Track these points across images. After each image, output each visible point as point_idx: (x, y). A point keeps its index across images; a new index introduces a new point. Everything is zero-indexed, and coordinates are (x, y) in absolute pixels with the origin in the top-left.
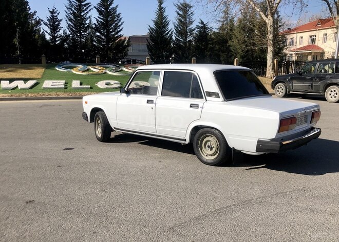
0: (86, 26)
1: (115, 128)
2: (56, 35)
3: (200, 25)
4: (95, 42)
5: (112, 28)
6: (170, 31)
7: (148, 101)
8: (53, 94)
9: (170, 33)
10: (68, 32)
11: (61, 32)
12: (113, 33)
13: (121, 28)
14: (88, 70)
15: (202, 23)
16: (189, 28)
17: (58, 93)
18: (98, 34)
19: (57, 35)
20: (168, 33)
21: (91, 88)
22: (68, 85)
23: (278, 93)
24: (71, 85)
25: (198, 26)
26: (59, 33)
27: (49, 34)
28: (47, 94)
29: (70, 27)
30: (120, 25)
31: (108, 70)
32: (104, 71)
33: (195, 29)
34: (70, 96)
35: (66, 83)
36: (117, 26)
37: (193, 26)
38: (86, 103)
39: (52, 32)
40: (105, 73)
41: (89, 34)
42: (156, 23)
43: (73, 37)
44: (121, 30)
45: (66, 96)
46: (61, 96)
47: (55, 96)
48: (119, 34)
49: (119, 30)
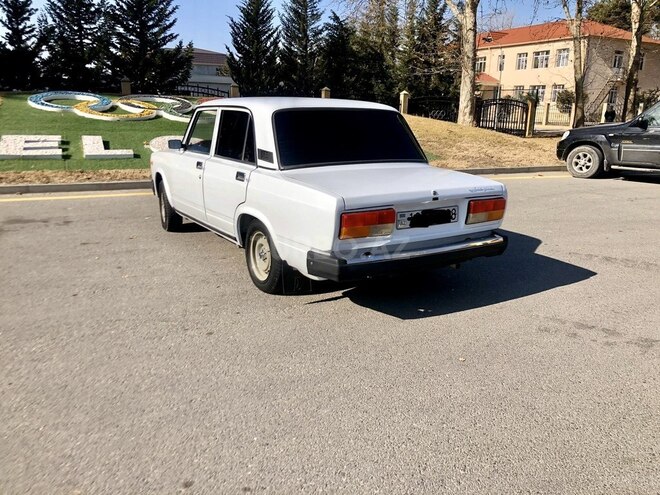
0: (93, 9)
2: (21, 27)
3: (331, 22)
4: (115, 47)
5: (153, 19)
6: (274, 32)
7: (198, 165)
8: (32, 177)
9: (275, 35)
10: (50, 21)
11: (33, 21)
12: (156, 30)
13: (171, 19)
14: (113, 109)
15: (336, 18)
16: (313, 26)
17: (48, 172)
18: (121, 30)
19: (25, 27)
20: (271, 35)
21: (136, 156)
22: (72, 149)
23: (576, 168)
24: (80, 149)
25: (328, 24)
26: (28, 23)
27: (5, 25)
28: (12, 175)
29: (54, 10)
30: (171, 13)
31: (165, 110)
32: (155, 113)
33: (322, 30)
34: (83, 180)
35: (63, 143)
36: (163, 16)
37: (320, 24)
39: (10, 21)
40: (158, 117)
41: (100, 28)
42: (246, 14)
43: (61, 33)
44: (171, 25)
45: (73, 182)
46: (58, 181)
47: (38, 183)
48: (168, 33)
49: (168, 23)
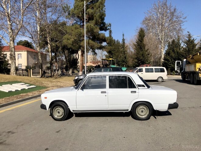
1: (73, 111)
7: (102, 92)
38: (46, 98)
